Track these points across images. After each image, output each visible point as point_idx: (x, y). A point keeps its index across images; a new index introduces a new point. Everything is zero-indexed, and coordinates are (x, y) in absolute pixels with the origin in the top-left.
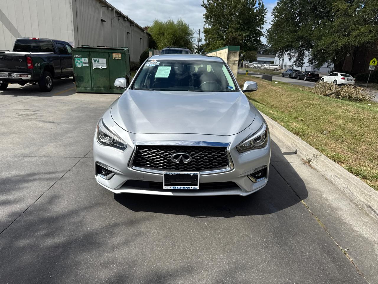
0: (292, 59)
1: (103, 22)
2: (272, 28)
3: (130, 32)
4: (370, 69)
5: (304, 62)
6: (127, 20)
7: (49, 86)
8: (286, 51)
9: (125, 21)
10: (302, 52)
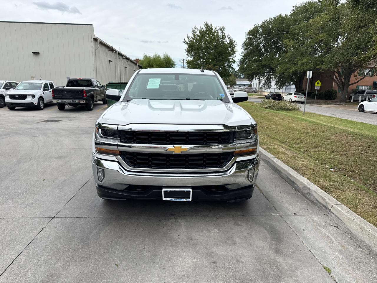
0: (261, 83)
1: (110, 62)
2: (242, 58)
3: (127, 67)
4: (316, 89)
5: (271, 85)
6: (125, 58)
7: (92, 108)
8: (256, 76)
9: (123, 58)
10: (270, 77)
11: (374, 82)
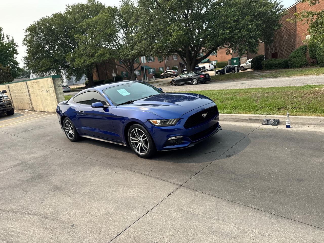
5: (63, 78)
11: (141, 66)
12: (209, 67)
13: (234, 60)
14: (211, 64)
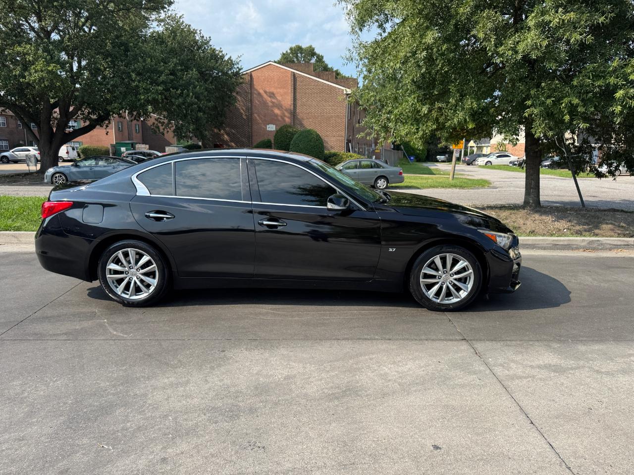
12: (67, 153)
13: (123, 147)
14: (70, 149)
